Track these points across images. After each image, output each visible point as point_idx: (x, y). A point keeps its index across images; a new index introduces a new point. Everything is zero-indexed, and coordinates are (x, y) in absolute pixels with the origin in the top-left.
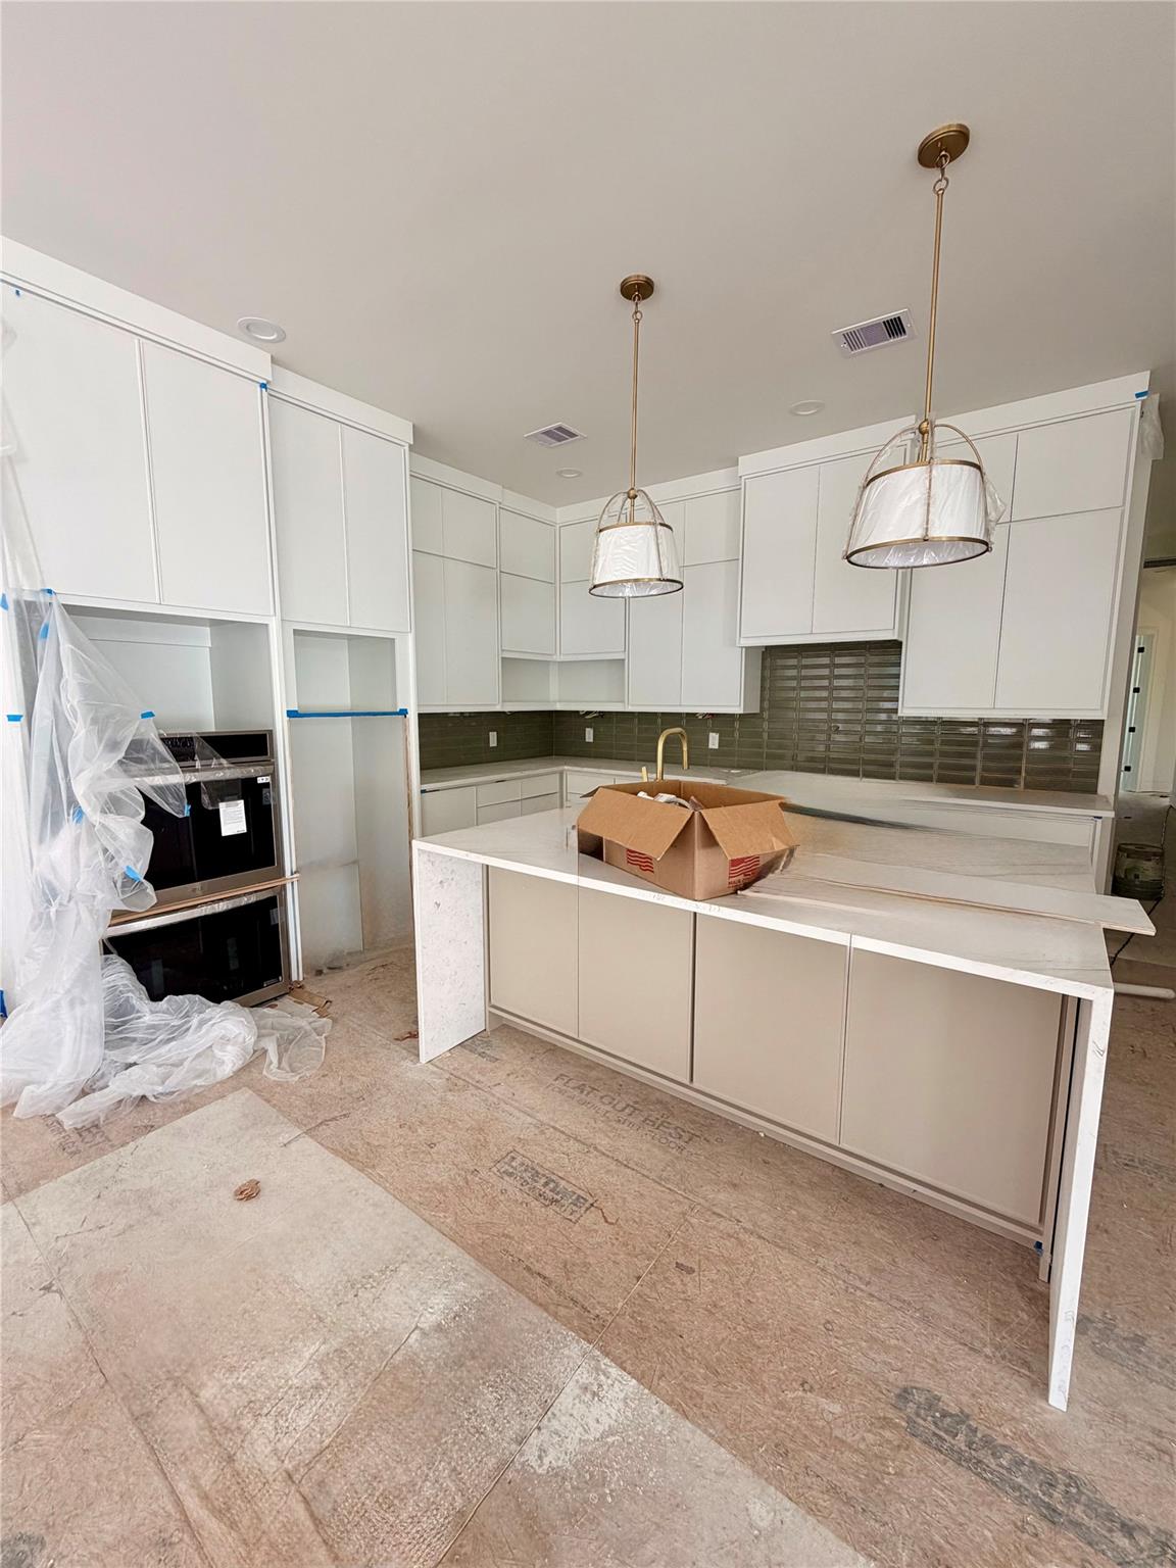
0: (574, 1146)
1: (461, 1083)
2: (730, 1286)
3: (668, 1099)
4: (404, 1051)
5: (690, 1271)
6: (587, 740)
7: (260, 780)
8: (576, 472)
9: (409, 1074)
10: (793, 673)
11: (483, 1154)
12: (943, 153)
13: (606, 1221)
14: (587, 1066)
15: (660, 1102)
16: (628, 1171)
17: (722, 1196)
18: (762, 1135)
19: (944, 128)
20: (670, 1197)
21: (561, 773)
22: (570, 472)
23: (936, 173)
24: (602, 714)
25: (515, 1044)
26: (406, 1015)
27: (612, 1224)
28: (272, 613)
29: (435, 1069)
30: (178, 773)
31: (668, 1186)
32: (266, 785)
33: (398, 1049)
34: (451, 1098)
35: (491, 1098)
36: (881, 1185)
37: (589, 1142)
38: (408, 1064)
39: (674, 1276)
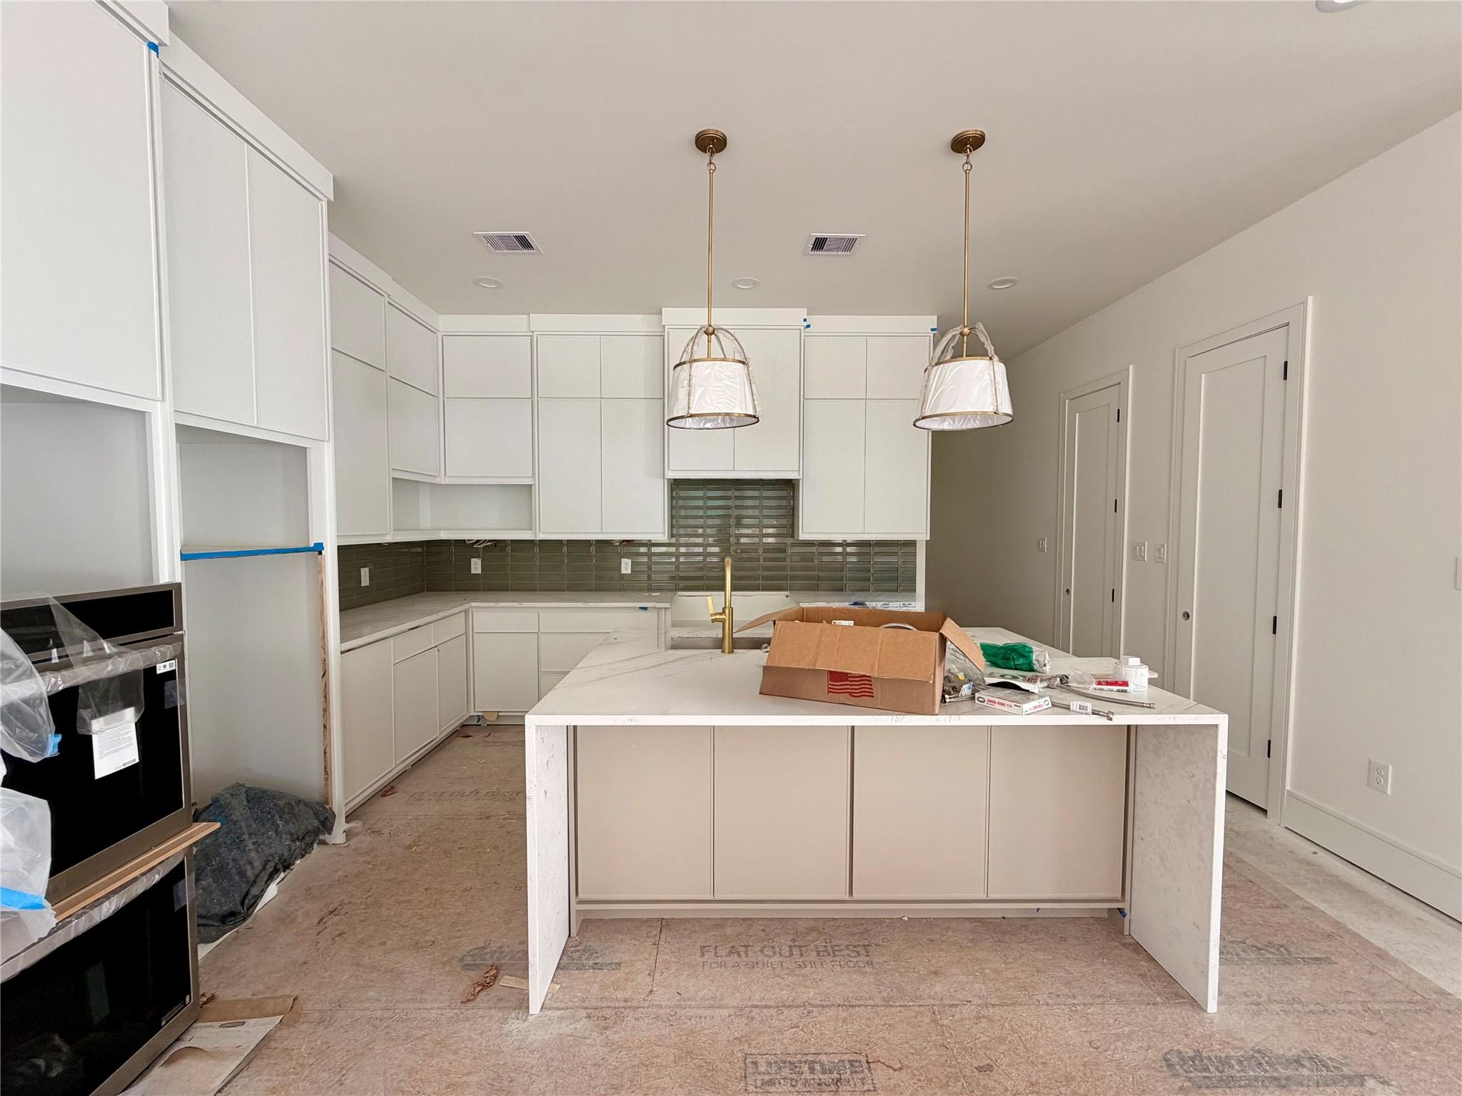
0: (794, 1014)
1: (607, 1012)
2: (1023, 1060)
3: (814, 923)
4: (493, 1011)
5: (989, 1068)
6: (473, 571)
7: (161, 669)
8: (497, 283)
9: (532, 1038)
10: (700, 503)
11: (722, 1080)
12: (968, 146)
13: (895, 1070)
14: (716, 926)
15: (812, 930)
16: (857, 1009)
17: (938, 988)
18: (906, 919)
19: (973, 131)
20: (910, 1013)
21: (466, 612)
22: (489, 281)
23: (963, 157)
24: (496, 543)
25: (620, 937)
26: (444, 964)
27: (900, 1069)
28: (159, 395)
29: (559, 1013)
30: (31, 675)
31: (898, 1004)
32: (170, 675)
33: (481, 1013)
34: (617, 1037)
35: (662, 1011)
36: (1003, 918)
37: (799, 1001)
38: (514, 1025)
39: (983, 1079)
